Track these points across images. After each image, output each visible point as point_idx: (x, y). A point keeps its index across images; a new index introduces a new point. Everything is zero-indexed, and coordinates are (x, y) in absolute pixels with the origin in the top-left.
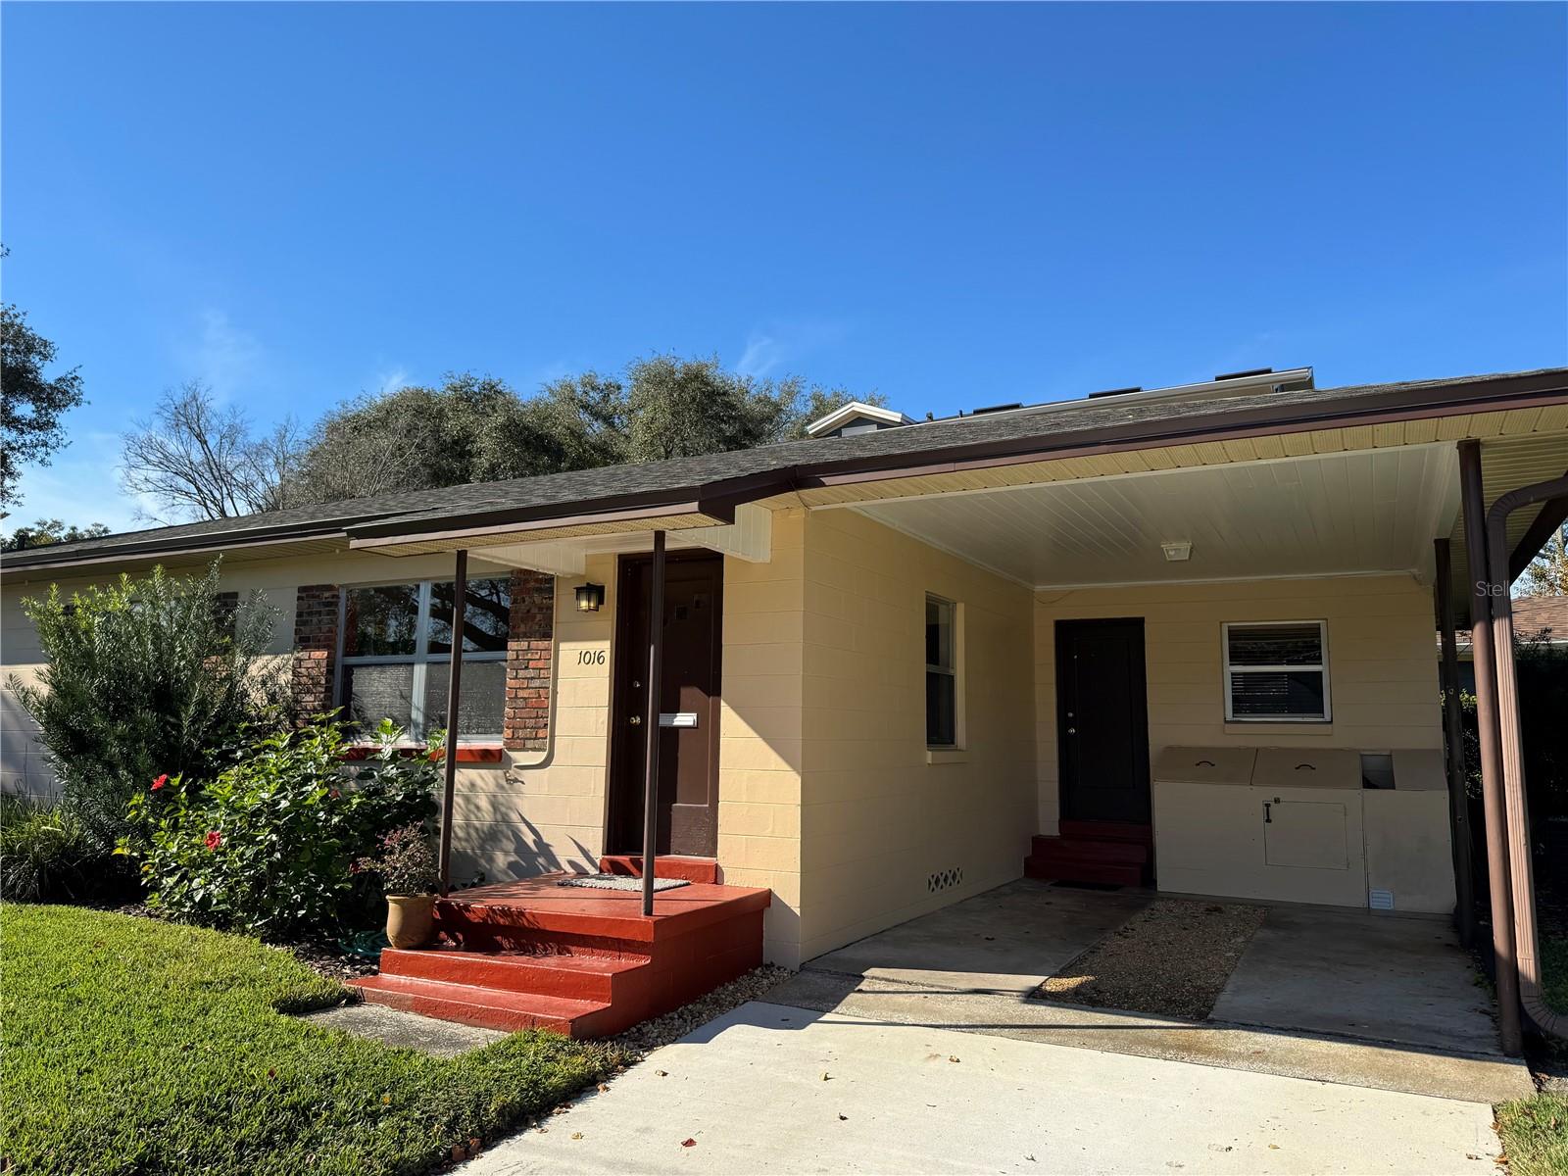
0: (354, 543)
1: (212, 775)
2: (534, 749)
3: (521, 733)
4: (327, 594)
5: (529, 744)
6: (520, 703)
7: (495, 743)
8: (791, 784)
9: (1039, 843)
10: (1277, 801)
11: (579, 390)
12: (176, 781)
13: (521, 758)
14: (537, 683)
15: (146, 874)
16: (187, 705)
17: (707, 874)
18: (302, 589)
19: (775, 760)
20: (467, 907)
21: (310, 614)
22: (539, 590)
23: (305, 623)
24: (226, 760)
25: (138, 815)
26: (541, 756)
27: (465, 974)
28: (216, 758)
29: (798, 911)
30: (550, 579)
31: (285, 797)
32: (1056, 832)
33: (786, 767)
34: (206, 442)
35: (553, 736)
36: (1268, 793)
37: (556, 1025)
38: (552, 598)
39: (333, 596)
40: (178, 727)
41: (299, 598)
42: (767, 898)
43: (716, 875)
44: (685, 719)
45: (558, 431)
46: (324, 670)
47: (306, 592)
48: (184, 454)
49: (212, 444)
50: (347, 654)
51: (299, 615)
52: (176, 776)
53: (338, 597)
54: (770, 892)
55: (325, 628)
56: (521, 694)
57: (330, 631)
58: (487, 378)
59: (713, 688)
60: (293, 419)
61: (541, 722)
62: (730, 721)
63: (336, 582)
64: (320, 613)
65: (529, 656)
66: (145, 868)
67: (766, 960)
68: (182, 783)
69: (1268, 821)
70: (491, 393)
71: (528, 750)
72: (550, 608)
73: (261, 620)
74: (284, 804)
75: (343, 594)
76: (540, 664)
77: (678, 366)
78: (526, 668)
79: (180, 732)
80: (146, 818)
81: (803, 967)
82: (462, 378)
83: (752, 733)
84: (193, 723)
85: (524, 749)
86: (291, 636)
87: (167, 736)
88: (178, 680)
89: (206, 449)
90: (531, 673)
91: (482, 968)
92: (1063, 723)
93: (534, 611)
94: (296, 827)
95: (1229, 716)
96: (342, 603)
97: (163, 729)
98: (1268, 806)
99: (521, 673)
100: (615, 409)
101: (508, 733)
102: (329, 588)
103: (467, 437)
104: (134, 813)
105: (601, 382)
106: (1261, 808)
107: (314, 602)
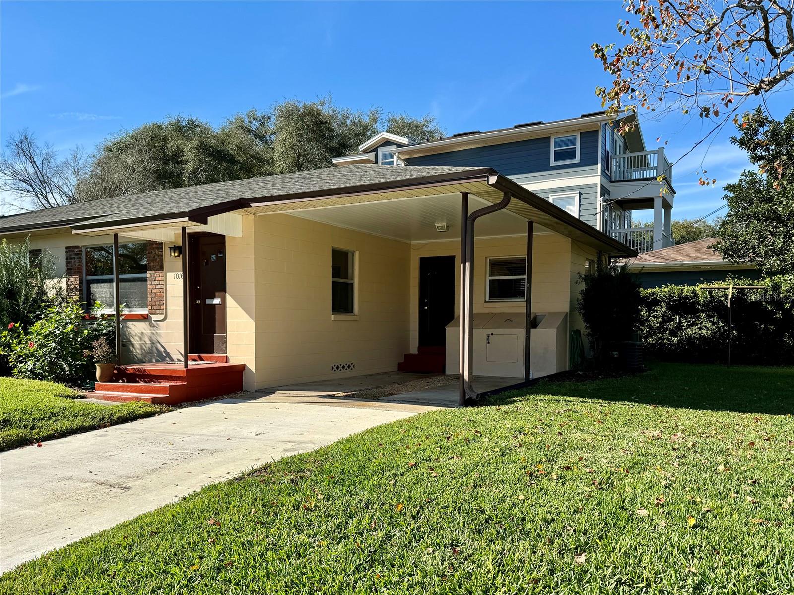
0: (74, 232)
1: (32, 323)
2: (160, 314)
3: (154, 307)
4: (77, 250)
5: (158, 311)
6: (153, 295)
7: (145, 311)
8: (252, 324)
9: (408, 357)
10: (492, 334)
11: (247, 120)
12: (17, 325)
13: (154, 317)
14: (159, 287)
15: (12, 362)
16: (21, 297)
17: (223, 359)
18: (67, 248)
19: (245, 316)
20: (126, 369)
21: (71, 258)
22: (157, 248)
23: (69, 262)
24: (38, 318)
25: (5, 340)
26: (162, 317)
27: (123, 389)
28: (34, 318)
29: (254, 371)
30: (161, 244)
31: (58, 330)
32: (416, 352)
33: (250, 319)
34: (35, 162)
35: (166, 308)
36: (489, 331)
37: (147, 400)
38: (162, 251)
39: (79, 251)
40: (18, 305)
41: (66, 252)
42: (243, 367)
43: (227, 359)
44: (217, 301)
45: (231, 148)
46: (78, 282)
47: (69, 249)
48: (23, 168)
49: (38, 163)
50: (87, 276)
51: (67, 259)
52: (17, 323)
53: (81, 251)
54: (244, 366)
55: (77, 265)
56: (153, 291)
57: (80, 265)
58: (190, 117)
59: (223, 289)
60: (80, 147)
61: (162, 303)
62: (229, 300)
63: (80, 245)
64: (75, 258)
65: (155, 276)
66: (11, 360)
67: (244, 389)
68: (20, 325)
69: (489, 343)
70: (192, 125)
71: (158, 314)
72: (162, 256)
73: (49, 261)
74: (58, 332)
75: (83, 250)
76: (160, 279)
77: (300, 105)
78: (155, 280)
79: (19, 308)
80: (9, 341)
81: (256, 391)
82: (176, 117)
83: (238, 306)
84: (24, 303)
85: (156, 313)
86: (64, 268)
87: (14, 309)
88: (17, 287)
89: (35, 166)
90: (156, 283)
91: (128, 387)
92: (422, 304)
93: (156, 257)
94: (63, 341)
95: (487, 299)
96: (84, 253)
97: (12, 306)
98: (489, 337)
99: (153, 283)
100: (266, 132)
101: (150, 307)
102: (77, 247)
103: (179, 153)
104: (4, 339)
105: (259, 114)
106: (486, 338)
107: (72, 252)
